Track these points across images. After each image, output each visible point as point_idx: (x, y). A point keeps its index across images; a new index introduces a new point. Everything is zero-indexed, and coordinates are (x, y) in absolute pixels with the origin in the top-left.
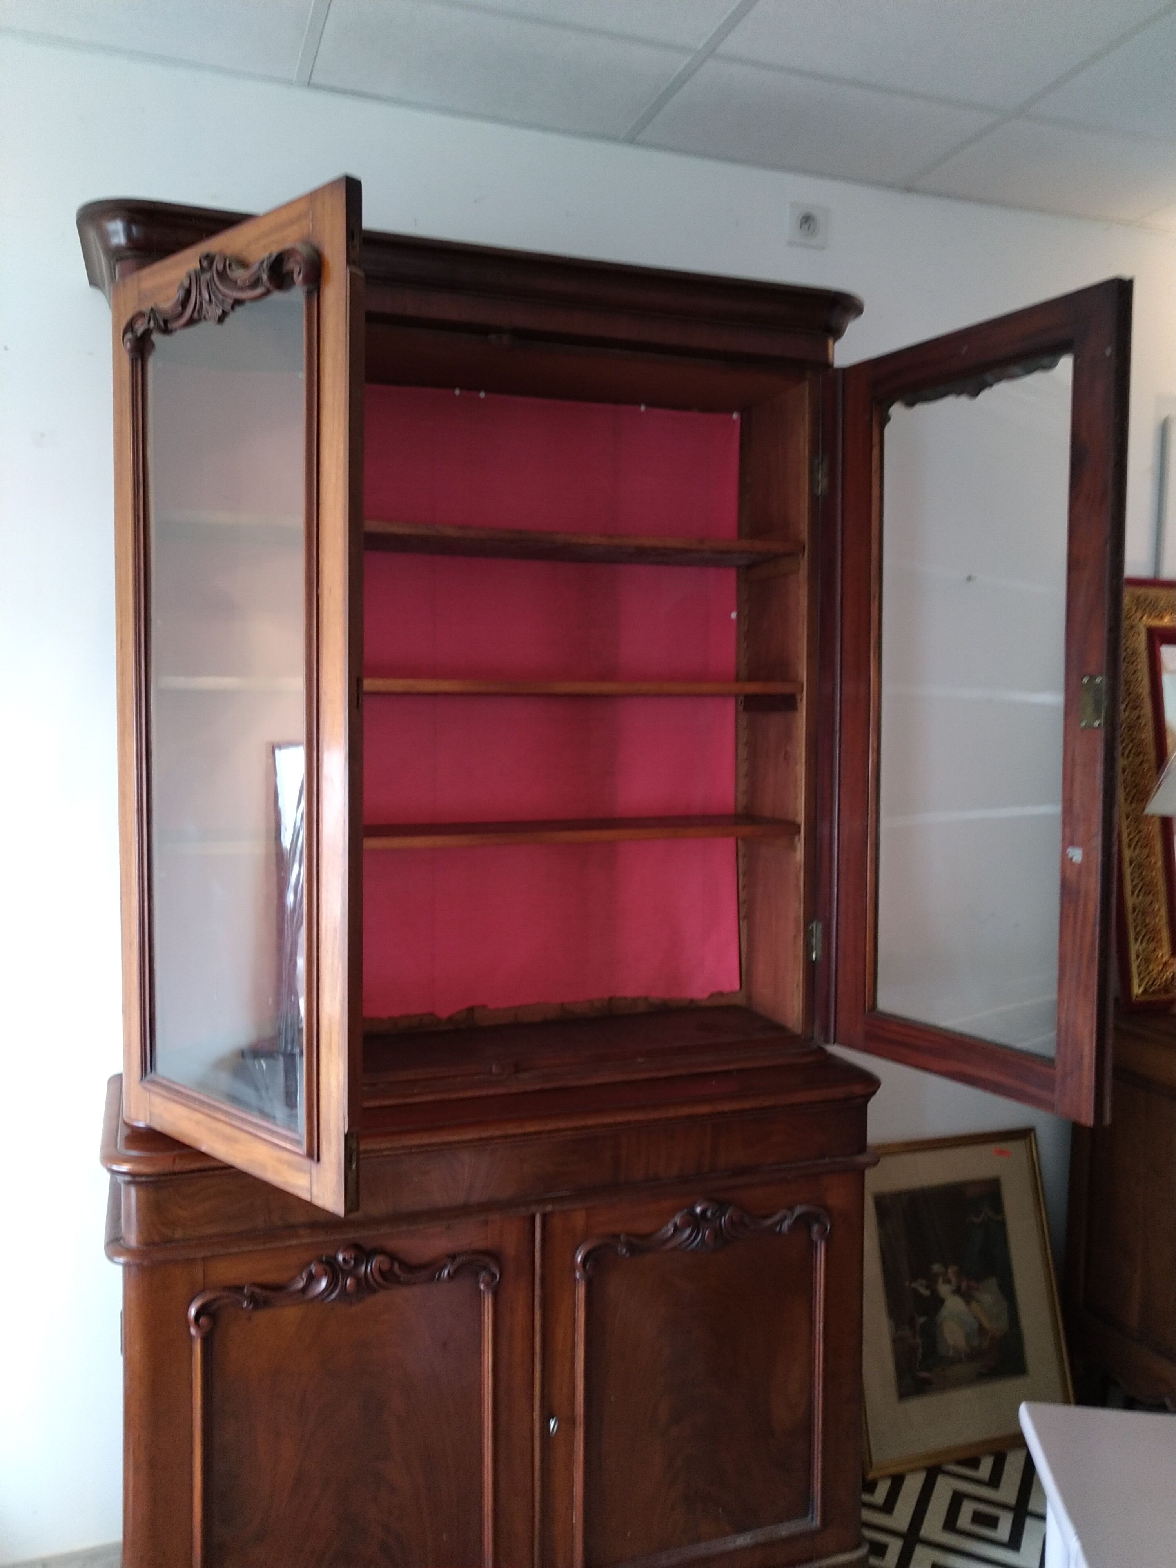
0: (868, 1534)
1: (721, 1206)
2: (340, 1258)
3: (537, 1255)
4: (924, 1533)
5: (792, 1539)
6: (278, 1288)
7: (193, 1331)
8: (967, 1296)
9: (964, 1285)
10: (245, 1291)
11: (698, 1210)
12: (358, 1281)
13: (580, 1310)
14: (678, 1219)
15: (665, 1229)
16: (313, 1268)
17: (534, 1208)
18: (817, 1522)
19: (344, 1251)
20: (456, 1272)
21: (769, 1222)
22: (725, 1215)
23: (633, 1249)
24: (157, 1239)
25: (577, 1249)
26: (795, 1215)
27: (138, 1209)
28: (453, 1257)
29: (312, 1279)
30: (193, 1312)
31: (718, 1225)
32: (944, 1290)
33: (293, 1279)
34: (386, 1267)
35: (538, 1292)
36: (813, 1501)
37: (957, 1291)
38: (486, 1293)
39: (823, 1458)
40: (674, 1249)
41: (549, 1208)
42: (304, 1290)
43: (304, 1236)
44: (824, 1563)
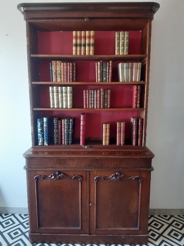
1: (121, 174)
3: (88, 177)
4: (163, 234)
6: (47, 176)
7: (35, 181)
10: (42, 176)
11: (117, 174)
12: (59, 177)
13: (95, 187)
14: (113, 175)
15: (110, 176)
16: (52, 174)
17: (87, 170)
18: (138, 229)
19: (57, 172)
20: (75, 178)
21: (130, 178)
23: (105, 179)
24: (29, 167)
25: (95, 177)
26: (135, 177)
28: (74, 175)
31: (120, 177)
33: (49, 175)
34: (63, 175)
35: (88, 183)
38: (80, 182)
40: (112, 180)
41: (90, 170)
42: (51, 177)
43: (50, 169)
44: (139, 235)
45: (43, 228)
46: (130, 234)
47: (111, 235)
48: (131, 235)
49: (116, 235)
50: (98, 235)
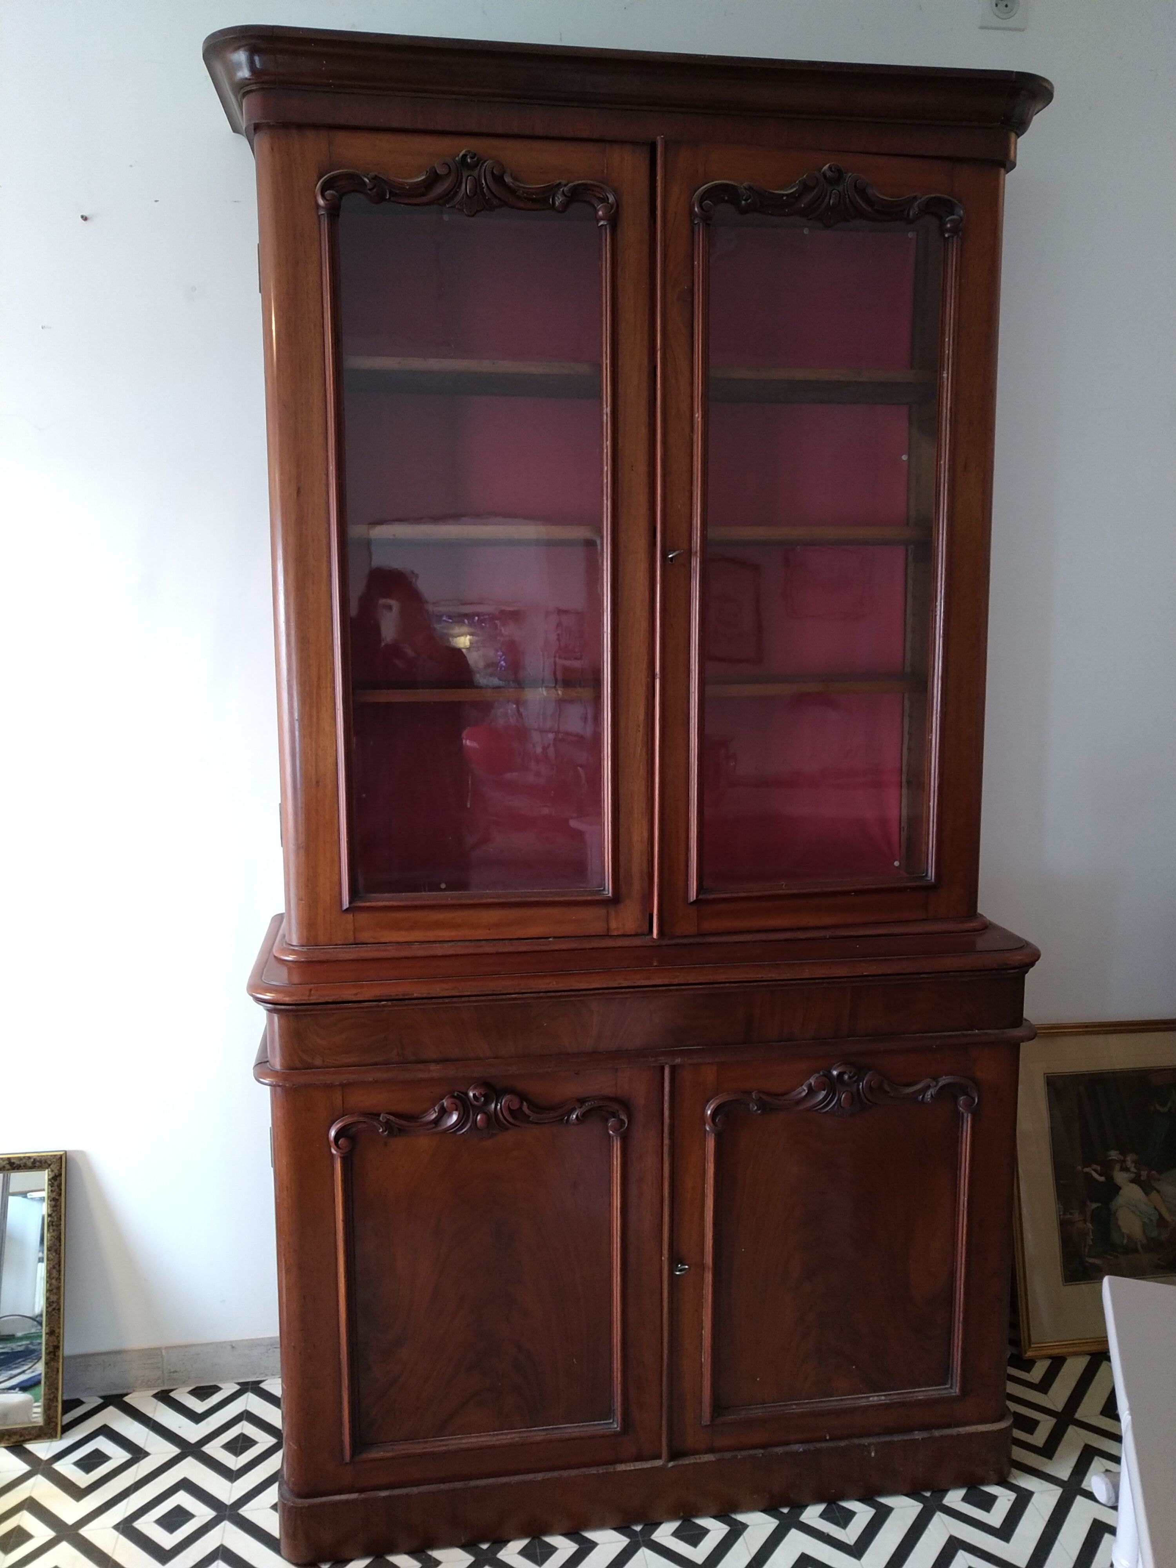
0: (1014, 1407)
1: (860, 1071)
2: (471, 1094)
3: (666, 1105)
4: (1080, 1414)
5: (929, 1403)
6: (412, 1117)
7: (334, 1151)
8: (1146, 1187)
9: (1144, 1173)
10: (381, 1119)
11: (835, 1073)
12: (488, 1116)
13: (709, 1162)
14: (812, 1081)
15: (799, 1089)
16: (445, 1102)
17: (662, 1059)
18: (956, 1390)
19: (475, 1088)
20: (584, 1115)
21: (911, 1090)
22: (864, 1080)
23: (763, 1106)
24: (298, 1064)
25: (708, 1101)
26: (940, 1084)
27: (281, 1036)
28: (582, 1101)
29: (444, 1113)
30: (333, 1133)
31: (855, 1090)
32: (1120, 1177)
33: (426, 1111)
34: (515, 1106)
35: (666, 1141)
36: (952, 1371)
37: (1136, 1181)
38: (615, 1138)
39: (965, 1329)
40: (809, 1110)
41: (678, 1061)
42: (437, 1122)
43: (435, 1071)
44: (962, 1430)
45: (381, 1454)
46: (910, 1430)
47: (800, 1448)
48: (918, 1435)
49: (831, 1444)
50: (728, 1455)
